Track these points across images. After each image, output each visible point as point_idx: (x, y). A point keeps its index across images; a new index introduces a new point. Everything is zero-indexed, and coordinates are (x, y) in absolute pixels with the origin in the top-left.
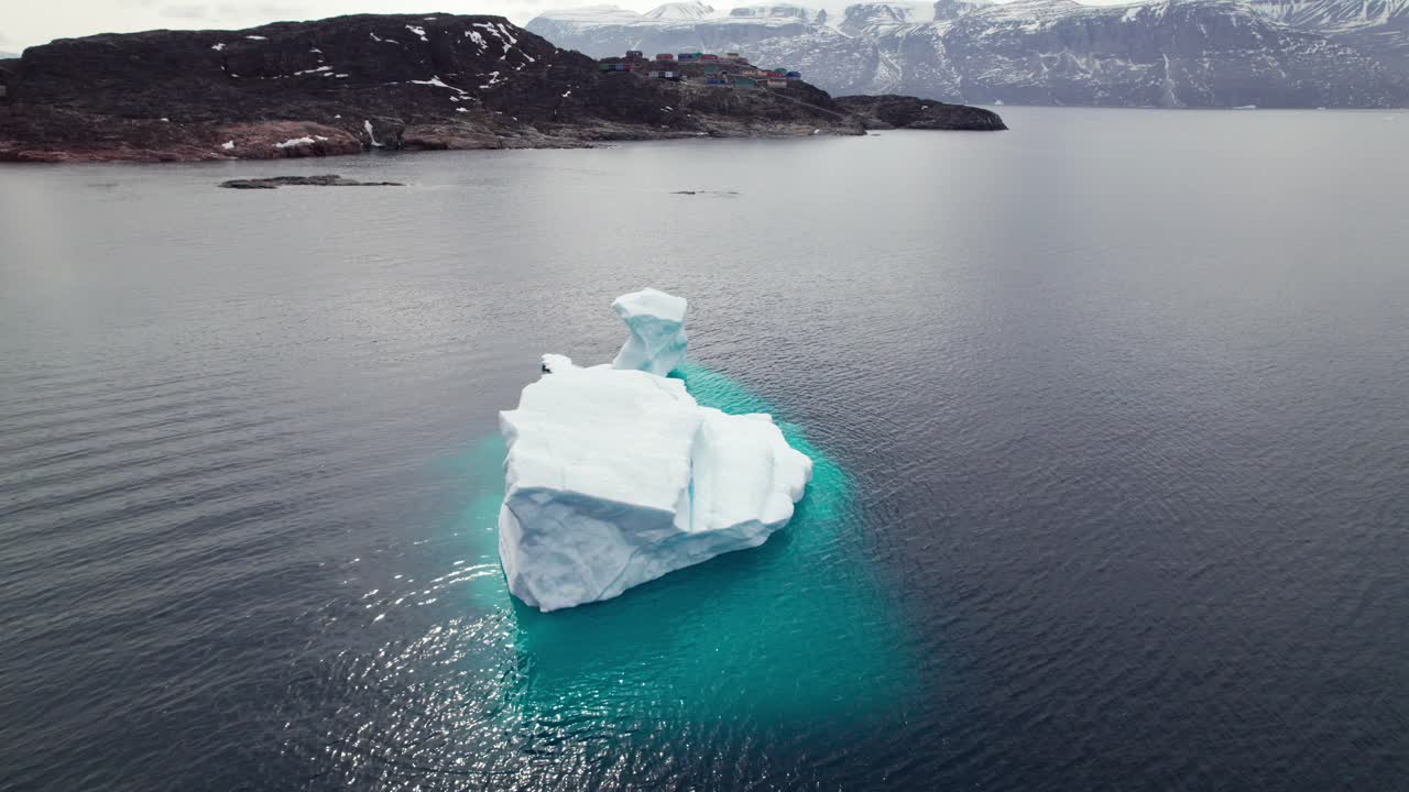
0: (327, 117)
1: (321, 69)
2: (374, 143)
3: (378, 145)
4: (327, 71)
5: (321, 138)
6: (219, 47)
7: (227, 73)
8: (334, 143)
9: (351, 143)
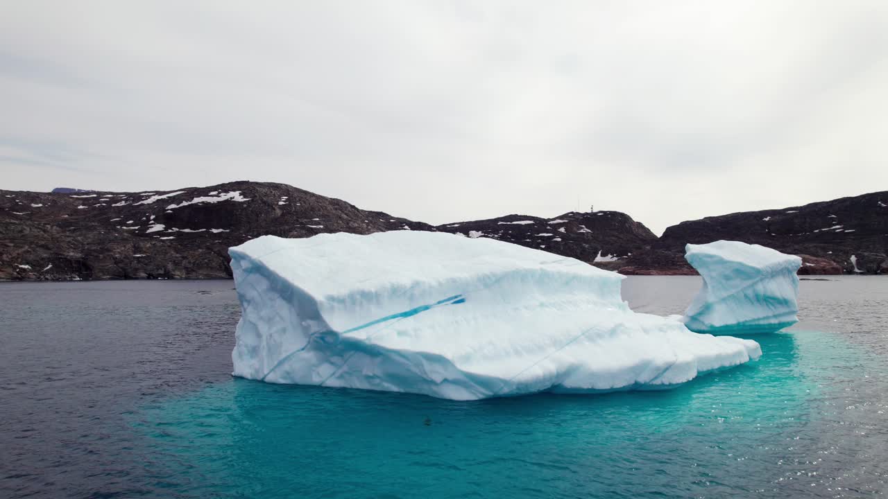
0: (821, 253)
1: (834, 227)
2: (856, 270)
3: (859, 271)
4: (839, 229)
5: (808, 264)
6: (767, 219)
7: (769, 233)
8: (818, 268)
9: (833, 268)
